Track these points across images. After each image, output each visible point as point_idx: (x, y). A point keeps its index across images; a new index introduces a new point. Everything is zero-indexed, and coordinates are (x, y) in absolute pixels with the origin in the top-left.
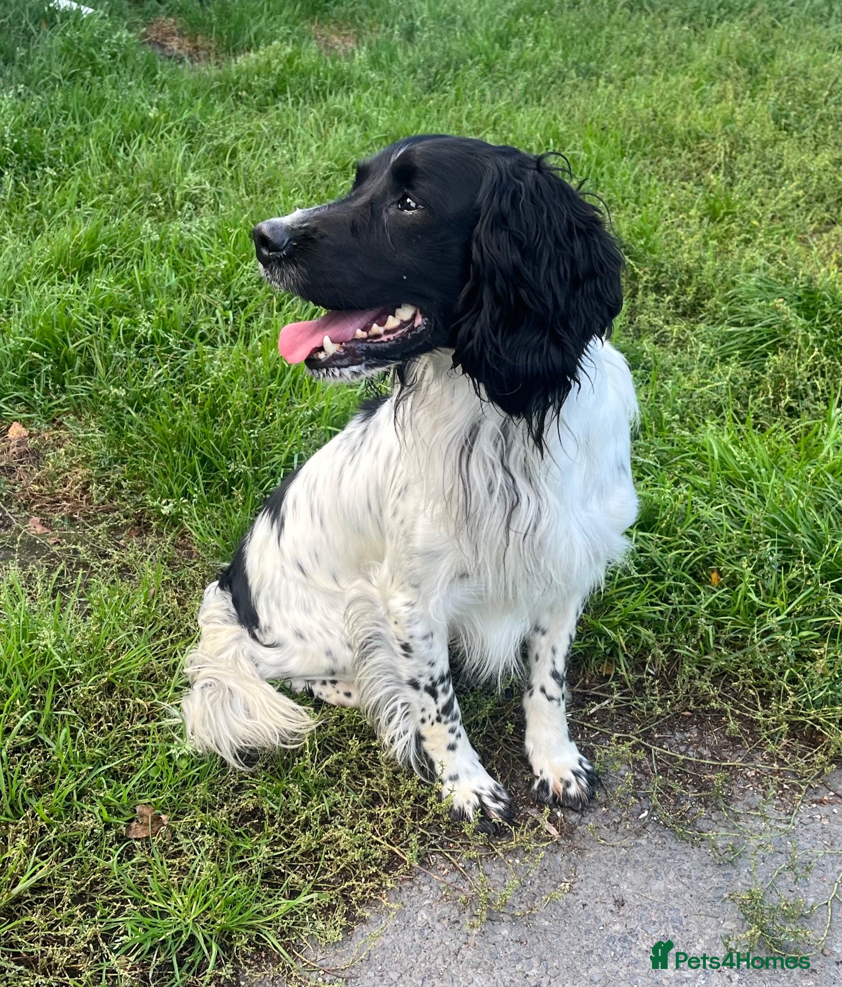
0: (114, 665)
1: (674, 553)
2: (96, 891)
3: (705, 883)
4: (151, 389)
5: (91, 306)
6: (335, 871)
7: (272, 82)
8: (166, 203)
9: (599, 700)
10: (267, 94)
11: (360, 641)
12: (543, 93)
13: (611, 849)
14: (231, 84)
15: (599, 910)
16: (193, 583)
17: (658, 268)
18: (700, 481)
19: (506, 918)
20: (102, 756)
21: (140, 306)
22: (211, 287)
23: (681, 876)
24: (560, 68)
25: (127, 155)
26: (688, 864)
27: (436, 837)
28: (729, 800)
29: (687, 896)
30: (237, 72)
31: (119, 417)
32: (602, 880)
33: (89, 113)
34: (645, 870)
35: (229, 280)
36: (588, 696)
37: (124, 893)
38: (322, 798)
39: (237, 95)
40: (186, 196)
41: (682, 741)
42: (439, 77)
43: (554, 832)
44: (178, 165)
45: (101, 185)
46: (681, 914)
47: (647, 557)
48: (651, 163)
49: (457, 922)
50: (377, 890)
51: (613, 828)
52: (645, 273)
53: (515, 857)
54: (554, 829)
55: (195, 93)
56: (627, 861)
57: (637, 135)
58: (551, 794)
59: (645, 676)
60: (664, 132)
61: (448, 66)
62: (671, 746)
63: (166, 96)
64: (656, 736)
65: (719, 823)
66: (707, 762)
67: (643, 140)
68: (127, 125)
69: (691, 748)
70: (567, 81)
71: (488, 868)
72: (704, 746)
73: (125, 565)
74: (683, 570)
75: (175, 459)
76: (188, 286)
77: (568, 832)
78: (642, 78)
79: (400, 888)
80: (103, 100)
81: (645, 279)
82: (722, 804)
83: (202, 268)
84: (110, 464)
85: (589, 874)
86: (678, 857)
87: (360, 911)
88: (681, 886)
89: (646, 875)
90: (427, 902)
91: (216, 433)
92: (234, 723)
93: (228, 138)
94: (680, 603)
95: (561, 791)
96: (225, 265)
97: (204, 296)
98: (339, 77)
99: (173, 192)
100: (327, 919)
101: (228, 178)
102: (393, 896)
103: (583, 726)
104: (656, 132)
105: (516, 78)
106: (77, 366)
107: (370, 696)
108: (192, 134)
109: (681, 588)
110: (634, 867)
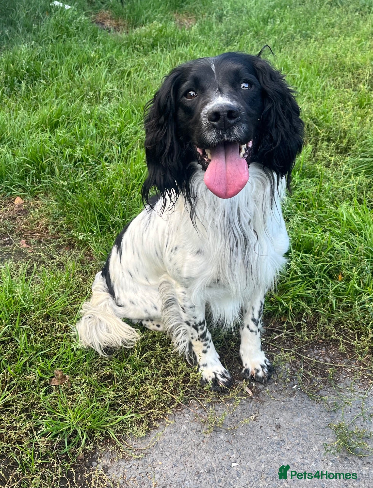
0: (49, 307)
1: (320, 264)
2: (34, 408)
3: (321, 420)
4: (80, 183)
5: (55, 144)
6: (145, 405)
7: (151, 40)
8: (96, 97)
9: (278, 333)
10: (148, 46)
11: (166, 300)
12: (283, 46)
13: (277, 402)
14: (132, 42)
15: (268, 429)
16: (91, 272)
17: (329, 129)
18: (338, 231)
19: (223, 430)
20: (42, 348)
21: (78, 144)
22: (112, 136)
23: (309, 416)
24: (292, 34)
25: (80, 75)
26: (313, 411)
27: (194, 392)
28: (337, 382)
29: (311, 425)
30: (135, 36)
31: (64, 195)
32: (271, 416)
33: (63, 55)
34: (292, 412)
35: (121, 133)
36: (274, 331)
37: (46, 409)
38: (141, 371)
39: (135, 47)
40: (105, 94)
41: (317, 354)
42: (232, 38)
43: (250, 392)
44: (103, 79)
45: (66, 88)
46: (307, 433)
47: (306, 266)
48: (333, 80)
49: (200, 431)
50: (164, 415)
51: (279, 392)
52: (323, 132)
53: (231, 403)
54: (251, 391)
55: (114, 46)
56: (284, 407)
57: (327, 66)
58: (250, 375)
59: (301, 323)
60: (340, 65)
61: (237, 33)
62: (311, 356)
63: (101, 47)
64: (305, 351)
65: (331, 393)
66: (328, 364)
67: (329, 69)
68: (81, 60)
69: (321, 357)
70: (296, 41)
71: (217, 407)
72: (328, 356)
73: (61, 263)
74: (324, 273)
75: (87, 214)
76: (101, 134)
77: (257, 393)
78: (333, 39)
79: (175, 414)
80: (70, 49)
81: (322, 135)
82: (333, 384)
83: (108, 127)
84: (59, 216)
85: (265, 413)
86: (309, 407)
87: (155, 423)
88: (309, 420)
89: (292, 415)
90: (187, 421)
91: (107, 203)
92: (101, 335)
93: (128, 67)
94: (321, 288)
95: (255, 374)
96: (119, 125)
97: (108, 140)
98: (184, 38)
99: (99, 92)
100: (139, 426)
101: (126, 86)
102: (171, 418)
103: (270, 345)
104: (336, 65)
105: (270, 39)
106: (46, 171)
107: (168, 325)
108: (111, 65)
109: (322, 281)
110: (287, 410)
